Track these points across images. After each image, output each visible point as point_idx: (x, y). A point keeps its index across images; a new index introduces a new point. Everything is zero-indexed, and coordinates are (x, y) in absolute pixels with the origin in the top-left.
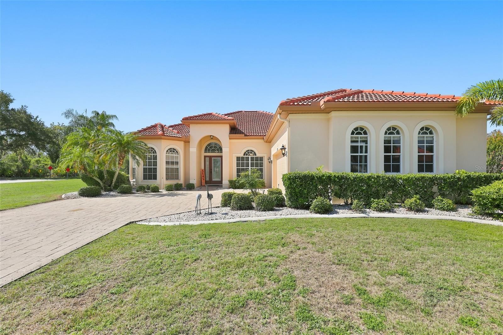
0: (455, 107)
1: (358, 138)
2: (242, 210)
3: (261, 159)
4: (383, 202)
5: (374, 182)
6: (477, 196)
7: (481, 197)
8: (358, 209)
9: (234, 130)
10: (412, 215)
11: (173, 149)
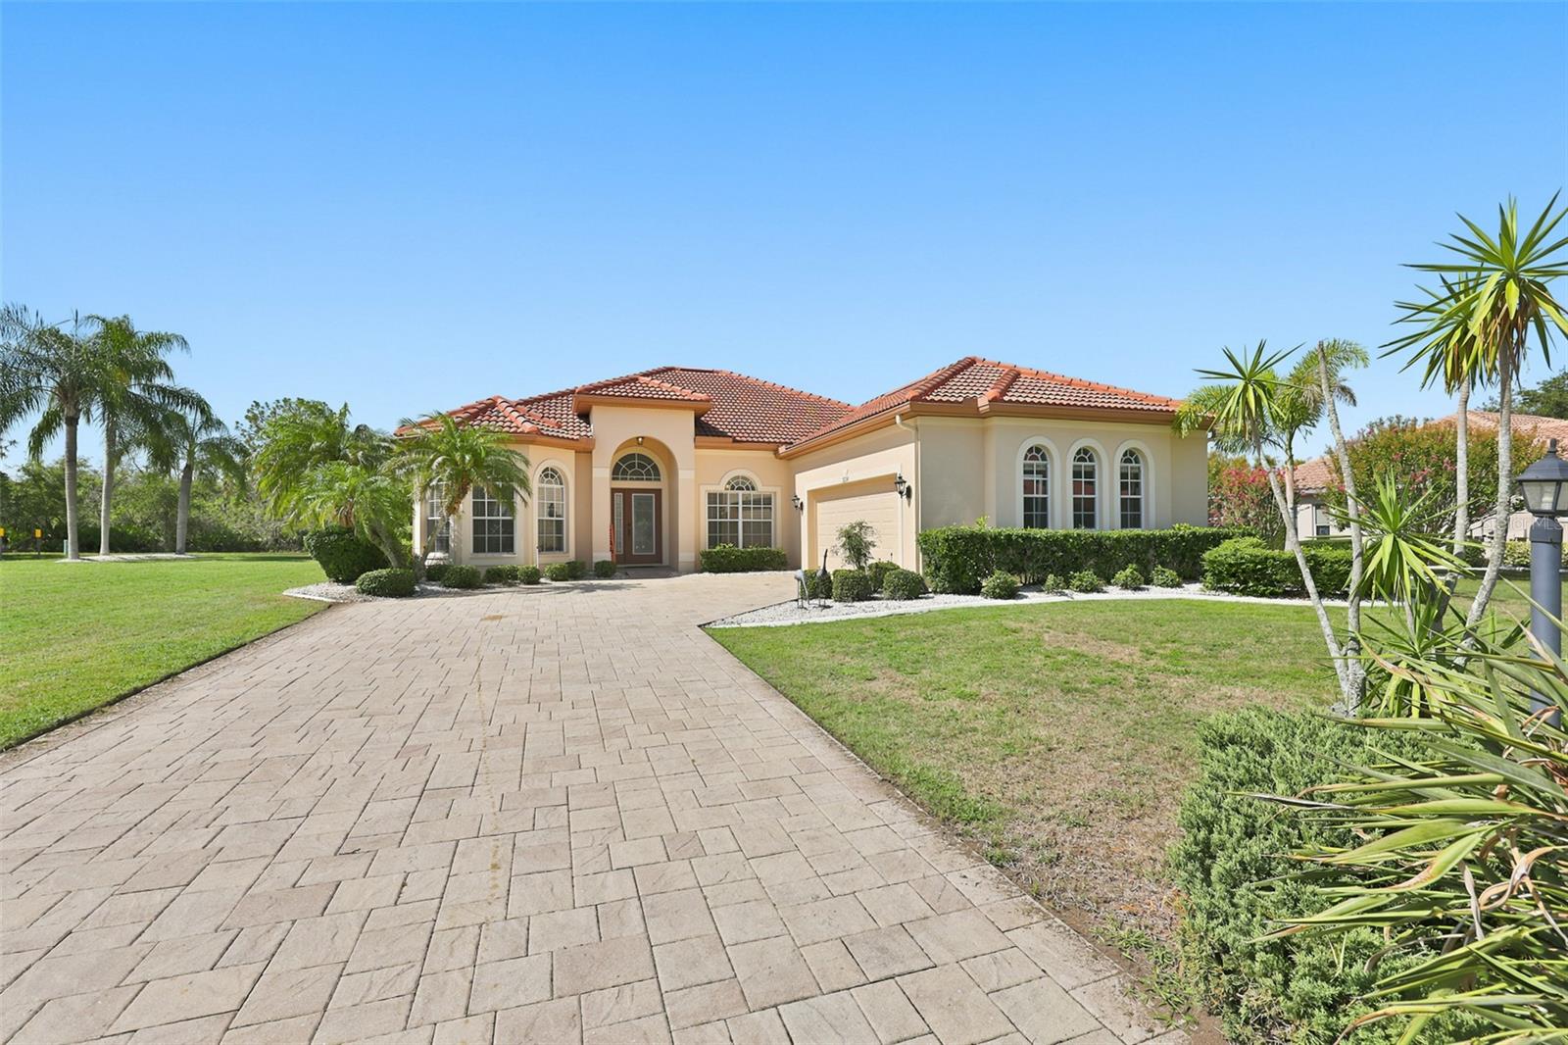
0: (1172, 421)
1: (1032, 465)
2: (863, 601)
3: (768, 501)
4: (1088, 576)
5: (1072, 544)
6: (1210, 561)
7: (1215, 562)
8: (1055, 589)
9: (703, 429)
10: (1129, 595)
11: (552, 470)
